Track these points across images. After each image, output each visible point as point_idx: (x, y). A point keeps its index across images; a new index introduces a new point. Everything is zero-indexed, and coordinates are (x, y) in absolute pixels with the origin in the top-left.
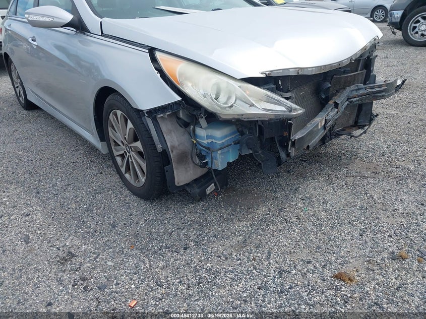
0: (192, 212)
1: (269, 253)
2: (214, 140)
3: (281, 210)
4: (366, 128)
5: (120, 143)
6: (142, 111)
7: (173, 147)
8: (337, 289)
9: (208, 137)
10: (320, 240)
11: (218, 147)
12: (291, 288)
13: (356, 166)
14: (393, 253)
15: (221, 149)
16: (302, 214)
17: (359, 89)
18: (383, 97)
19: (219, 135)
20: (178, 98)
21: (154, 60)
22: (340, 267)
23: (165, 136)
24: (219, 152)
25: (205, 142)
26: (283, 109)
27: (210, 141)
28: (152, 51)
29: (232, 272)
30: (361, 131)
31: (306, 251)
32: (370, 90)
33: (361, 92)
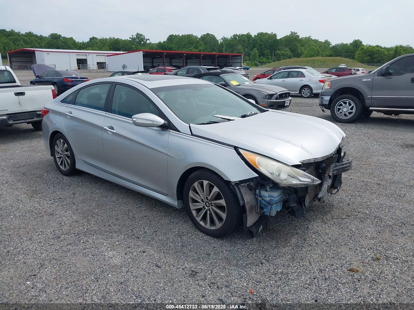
0: (252, 244)
1: (310, 262)
2: (272, 198)
3: (305, 240)
4: (339, 188)
5: (200, 201)
6: (230, 182)
7: (248, 203)
8: (352, 276)
9: (269, 196)
10: (333, 254)
11: (275, 202)
12: (329, 277)
13: (336, 212)
14: (373, 257)
15: (276, 204)
16: (317, 241)
17: (336, 166)
18: (347, 170)
19: (276, 195)
20: (257, 175)
21: (239, 154)
22: (349, 266)
23: (244, 196)
24: (275, 205)
25: (268, 199)
26: (309, 180)
27: (270, 198)
28: (236, 148)
29: (295, 272)
30: (336, 190)
31: (329, 260)
32: (342, 166)
33: (338, 168)
